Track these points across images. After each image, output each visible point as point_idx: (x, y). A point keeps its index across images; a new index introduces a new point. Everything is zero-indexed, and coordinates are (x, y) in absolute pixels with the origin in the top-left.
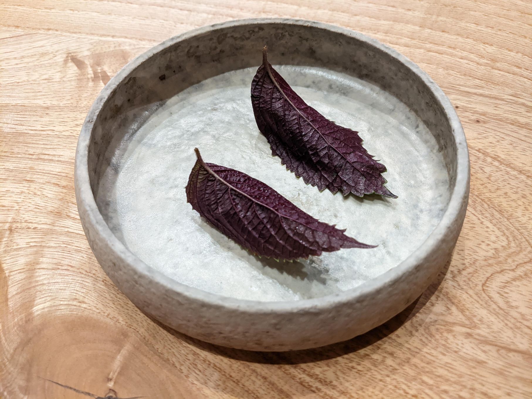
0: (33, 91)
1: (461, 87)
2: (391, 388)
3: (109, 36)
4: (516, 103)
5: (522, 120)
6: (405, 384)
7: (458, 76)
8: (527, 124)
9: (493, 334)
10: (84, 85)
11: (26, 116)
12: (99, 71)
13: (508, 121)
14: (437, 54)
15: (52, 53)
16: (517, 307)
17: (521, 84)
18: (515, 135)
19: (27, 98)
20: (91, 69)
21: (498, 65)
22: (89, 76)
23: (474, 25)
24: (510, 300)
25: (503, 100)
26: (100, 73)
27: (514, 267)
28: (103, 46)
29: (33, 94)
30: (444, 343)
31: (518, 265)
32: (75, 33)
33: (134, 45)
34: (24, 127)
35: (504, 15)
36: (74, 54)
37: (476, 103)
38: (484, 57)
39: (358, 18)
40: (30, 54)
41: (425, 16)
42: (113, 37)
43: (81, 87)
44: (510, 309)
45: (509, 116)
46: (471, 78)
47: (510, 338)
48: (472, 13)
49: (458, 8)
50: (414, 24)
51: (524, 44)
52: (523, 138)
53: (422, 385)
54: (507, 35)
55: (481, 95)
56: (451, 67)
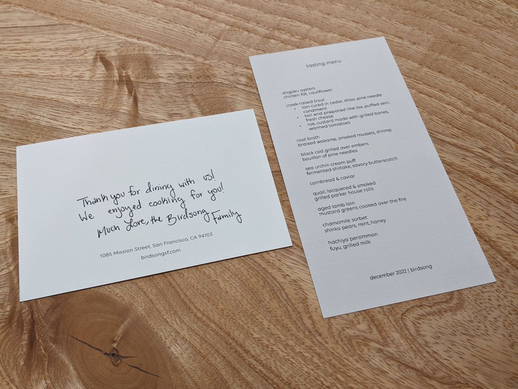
0: (66, 87)
1: (439, 135)
2: (312, 379)
3: (134, 37)
4: (484, 157)
5: (483, 175)
6: (324, 378)
7: (440, 122)
8: (487, 179)
9: (399, 353)
10: (110, 88)
11: (59, 112)
12: (124, 74)
13: (470, 175)
14: (427, 97)
15: (83, 48)
16: (424, 336)
17: (495, 138)
18: (471, 188)
19: (60, 94)
20: (117, 71)
21: (480, 115)
22: (115, 79)
23: (472, 68)
24: (420, 330)
25: (472, 152)
26: (125, 77)
27: (432, 304)
28: (128, 48)
29: (65, 90)
30: (360, 353)
31: (436, 303)
32: (104, 29)
33: (157, 51)
34: (58, 123)
35: (505, 60)
36: (103, 53)
37: (447, 152)
38: (470, 106)
40: (63, 47)
41: (428, 53)
42: (138, 38)
43: (107, 89)
44: (418, 337)
45: (473, 169)
46: (450, 126)
47: (411, 358)
48: (474, 53)
49: (463, 47)
51: (513, 96)
52: (478, 193)
53: (335, 381)
54: (499, 83)
55: (454, 145)
56: (435, 112)
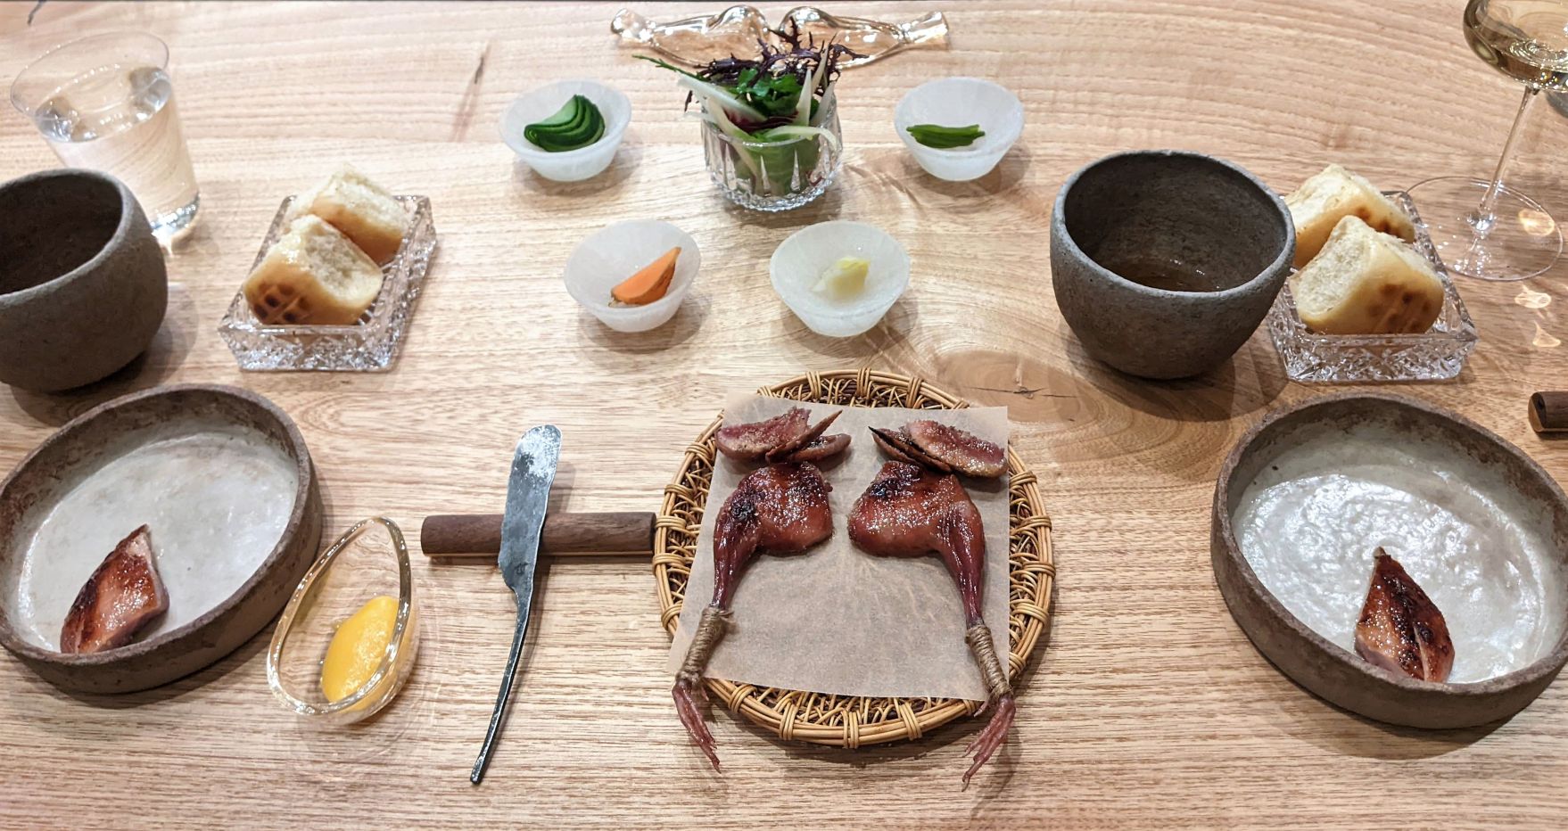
39: (1120, 96)
50: (1182, 97)
